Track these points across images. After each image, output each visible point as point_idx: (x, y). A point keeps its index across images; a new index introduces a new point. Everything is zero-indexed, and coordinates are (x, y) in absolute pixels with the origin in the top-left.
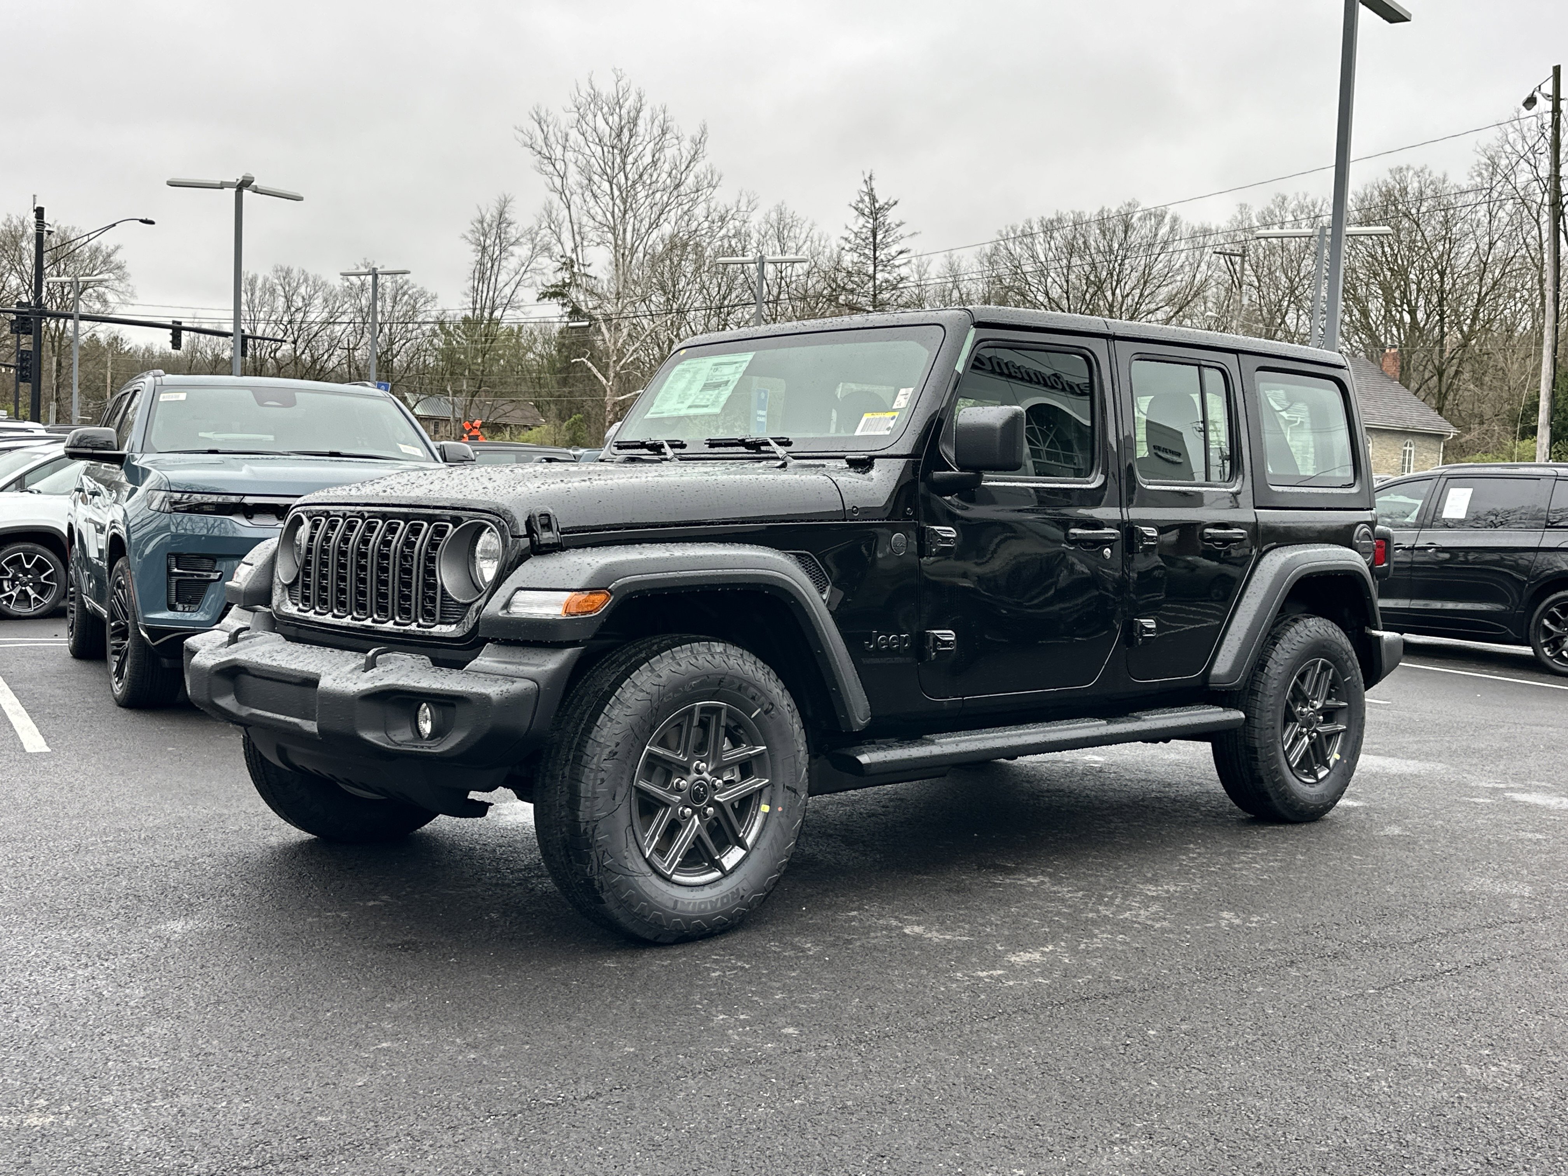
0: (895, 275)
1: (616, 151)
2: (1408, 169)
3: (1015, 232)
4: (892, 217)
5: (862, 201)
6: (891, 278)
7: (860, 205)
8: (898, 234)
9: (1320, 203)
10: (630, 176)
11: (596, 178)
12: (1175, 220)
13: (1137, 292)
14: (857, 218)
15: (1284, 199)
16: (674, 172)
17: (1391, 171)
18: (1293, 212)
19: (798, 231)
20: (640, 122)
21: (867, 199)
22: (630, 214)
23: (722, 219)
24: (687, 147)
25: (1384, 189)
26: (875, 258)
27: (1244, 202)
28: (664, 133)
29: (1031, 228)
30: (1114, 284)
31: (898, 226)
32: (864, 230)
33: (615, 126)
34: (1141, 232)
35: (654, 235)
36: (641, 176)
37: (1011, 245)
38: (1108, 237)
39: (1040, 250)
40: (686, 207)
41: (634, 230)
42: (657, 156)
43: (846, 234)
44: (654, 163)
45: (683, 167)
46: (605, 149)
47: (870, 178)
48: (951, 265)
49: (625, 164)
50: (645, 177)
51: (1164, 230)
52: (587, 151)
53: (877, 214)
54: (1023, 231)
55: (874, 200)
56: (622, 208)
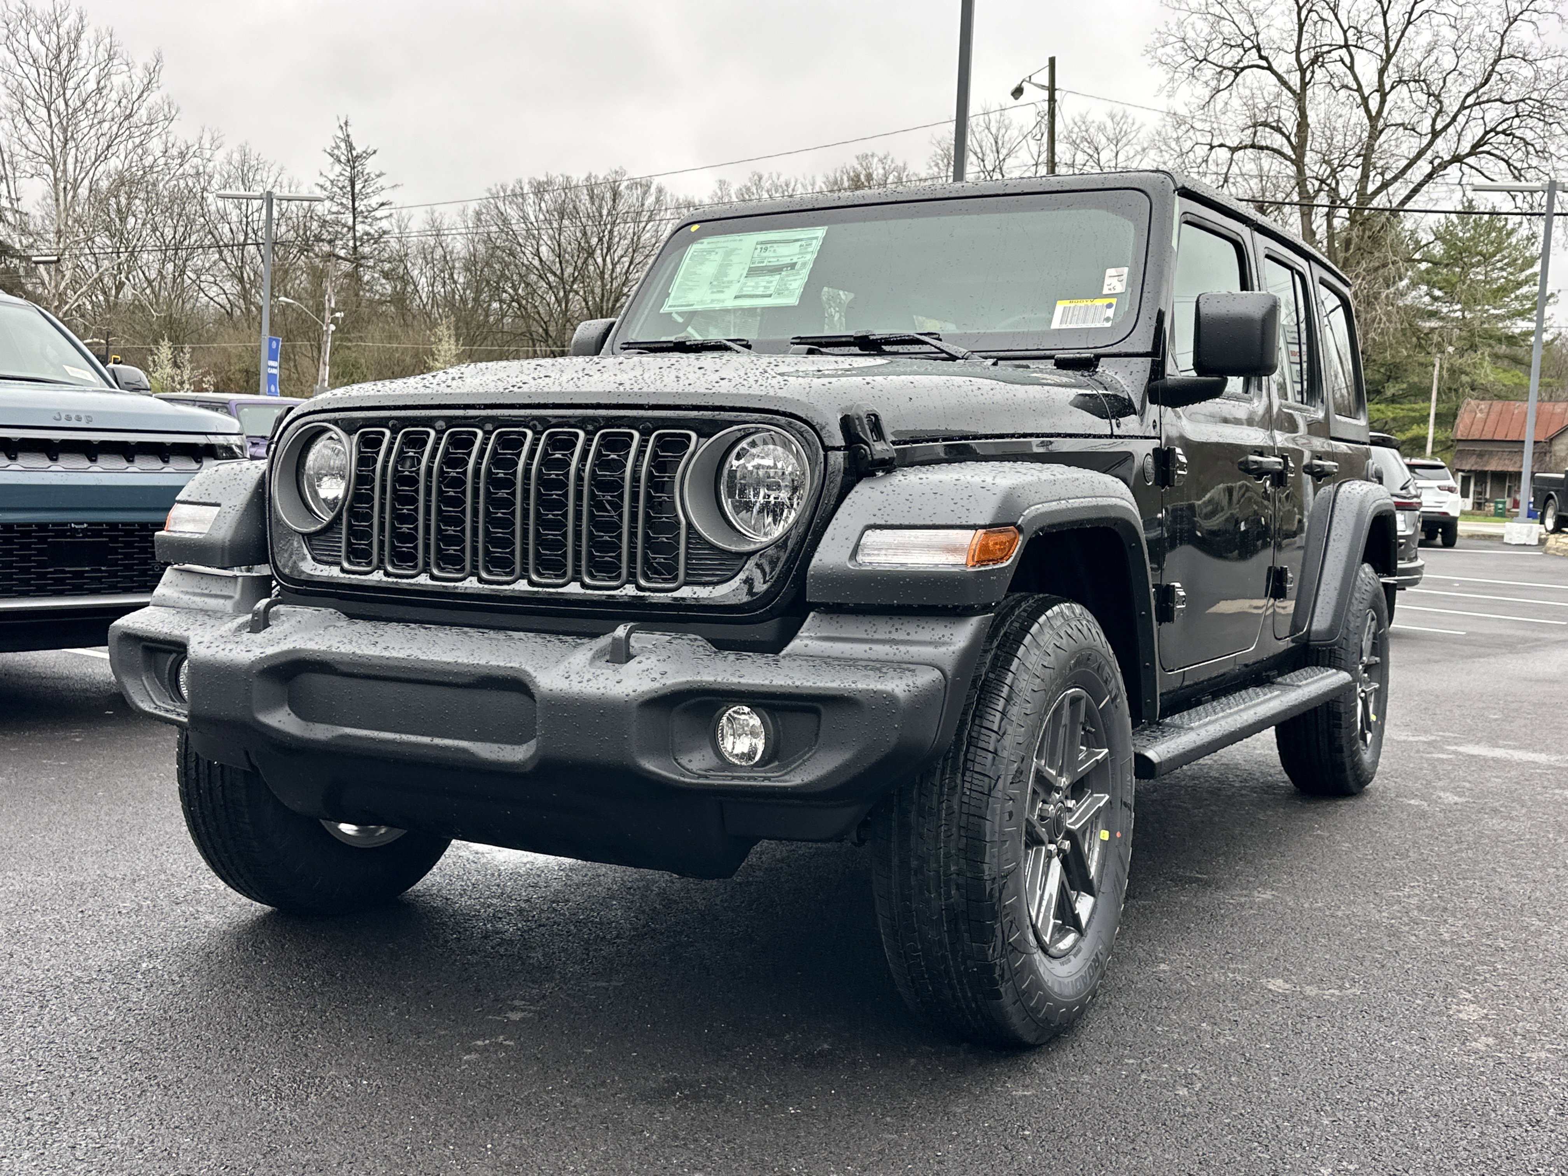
0: (376, 228)
1: (53, 74)
2: (872, 156)
3: (505, 191)
4: (370, 166)
5: (338, 147)
6: (372, 232)
7: (336, 152)
8: (378, 185)
9: (792, 184)
10: (70, 103)
11: (29, 102)
12: (660, 191)
13: (626, 260)
14: (333, 164)
15: (760, 178)
16: (124, 101)
17: (858, 158)
18: (768, 191)
19: (265, 175)
20: (83, 44)
21: (343, 145)
22: (71, 144)
23: (182, 155)
24: (139, 76)
25: (852, 174)
26: (354, 209)
27: (722, 178)
28: (110, 58)
29: (522, 188)
30: (605, 251)
31: (378, 176)
32: (342, 178)
33: (53, 46)
34: (629, 199)
35: (101, 169)
36: (84, 103)
37: (500, 204)
38: (597, 204)
39: (530, 211)
40: (137, 141)
41: (76, 161)
42: (102, 83)
43: (322, 181)
44: (99, 90)
45: (135, 96)
46: (41, 71)
47: (346, 124)
48: (433, 221)
49: (64, 89)
50: (89, 105)
51: (650, 201)
52: (19, 71)
53: (354, 162)
54: (513, 190)
55: (350, 147)
56: (62, 139)
